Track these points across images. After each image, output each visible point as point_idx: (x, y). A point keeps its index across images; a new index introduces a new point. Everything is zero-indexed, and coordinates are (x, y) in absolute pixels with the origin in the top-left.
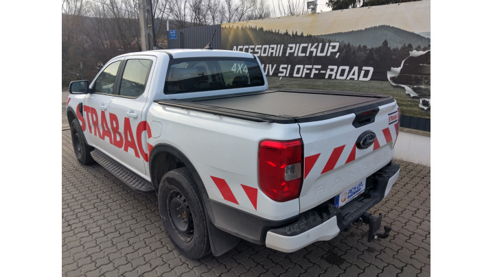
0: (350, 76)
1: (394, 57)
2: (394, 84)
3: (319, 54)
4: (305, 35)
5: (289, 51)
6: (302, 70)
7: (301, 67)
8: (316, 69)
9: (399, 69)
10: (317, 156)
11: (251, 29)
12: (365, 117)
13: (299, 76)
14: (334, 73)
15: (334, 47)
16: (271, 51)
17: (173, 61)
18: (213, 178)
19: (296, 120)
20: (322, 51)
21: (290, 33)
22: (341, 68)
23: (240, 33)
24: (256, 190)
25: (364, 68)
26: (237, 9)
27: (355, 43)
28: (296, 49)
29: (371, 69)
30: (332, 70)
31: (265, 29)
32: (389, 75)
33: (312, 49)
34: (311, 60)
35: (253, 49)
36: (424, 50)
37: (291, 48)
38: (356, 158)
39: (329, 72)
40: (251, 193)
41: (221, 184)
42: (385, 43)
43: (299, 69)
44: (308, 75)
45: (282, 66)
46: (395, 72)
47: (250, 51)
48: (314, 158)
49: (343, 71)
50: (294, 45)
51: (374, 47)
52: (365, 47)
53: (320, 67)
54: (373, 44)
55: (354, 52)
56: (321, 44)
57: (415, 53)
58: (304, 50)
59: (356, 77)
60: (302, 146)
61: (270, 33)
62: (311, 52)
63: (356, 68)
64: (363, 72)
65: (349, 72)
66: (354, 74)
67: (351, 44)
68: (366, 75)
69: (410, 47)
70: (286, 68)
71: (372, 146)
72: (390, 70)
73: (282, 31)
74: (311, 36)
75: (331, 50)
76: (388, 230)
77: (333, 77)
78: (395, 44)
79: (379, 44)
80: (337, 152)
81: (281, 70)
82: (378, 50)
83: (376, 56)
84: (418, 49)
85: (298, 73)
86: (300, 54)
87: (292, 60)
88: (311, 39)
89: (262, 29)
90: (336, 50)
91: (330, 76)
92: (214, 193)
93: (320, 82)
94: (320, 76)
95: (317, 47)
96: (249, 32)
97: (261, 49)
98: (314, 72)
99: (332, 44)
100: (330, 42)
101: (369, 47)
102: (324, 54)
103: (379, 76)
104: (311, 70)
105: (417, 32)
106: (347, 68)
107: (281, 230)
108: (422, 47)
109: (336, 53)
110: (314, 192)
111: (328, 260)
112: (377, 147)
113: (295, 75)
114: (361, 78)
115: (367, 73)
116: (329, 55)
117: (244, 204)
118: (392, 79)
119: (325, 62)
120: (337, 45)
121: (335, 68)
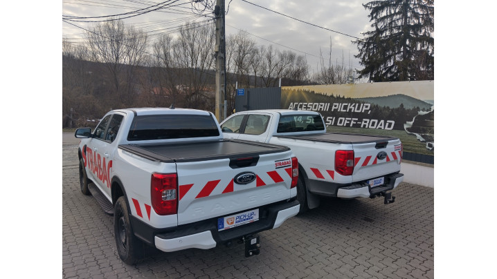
0: (379, 126)
1: (408, 115)
2: (409, 132)
3: (356, 111)
4: (346, 97)
5: (333, 108)
6: (344, 121)
7: (343, 119)
8: (354, 121)
9: (412, 123)
10: (360, 158)
11: (305, 92)
12: (381, 145)
13: (342, 125)
14: (367, 124)
15: (367, 107)
16: (320, 107)
17: (282, 117)
18: (312, 169)
19: (351, 143)
20: (358, 109)
21: (335, 96)
22: (372, 120)
23: (296, 94)
24: (333, 172)
25: (388, 121)
26: (276, 65)
27: (382, 105)
28: (339, 107)
29: (393, 122)
30: (366, 122)
31: (315, 92)
32: (405, 126)
33: (351, 107)
34: (350, 114)
35: (306, 105)
36: (427, 111)
37: (335, 106)
38: (377, 163)
39: (363, 123)
40: (331, 173)
41: (316, 171)
42: (402, 105)
43: (341, 121)
44: (348, 125)
45: (328, 118)
46: (409, 125)
47: (304, 106)
48: (358, 159)
49: (373, 123)
50: (338, 104)
51: (395, 108)
52: (388, 107)
53: (357, 119)
54: (394, 105)
55: (381, 111)
56: (357, 104)
57: (421, 113)
58: (345, 107)
59: (382, 127)
60: (354, 153)
61: (320, 95)
62: (350, 109)
63: (382, 121)
64: (387, 124)
65: (378, 123)
66: (381, 125)
67: (379, 105)
68: (389, 126)
69: (418, 109)
70: (332, 120)
71: (386, 159)
72: (406, 123)
73: (329, 94)
74: (350, 99)
75: (364, 108)
76: (394, 198)
77: (367, 127)
78: (409, 106)
79: (398, 106)
80: (368, 158)
81: (327, 120)
82: (397, 110)
83: (396, 113)
84: (423, 110)
85: (341, 122)
86: (342, 110)
87: (336, 114)
88: (350, 100)
89: (313, 92)
90: (368, 108)
91: (365, 126)
92: (311, 176)
93: (357, 130)
94: (357, 126)
95: (354, 106)
96: (303, 94)
97: (312, 105)
98: (352, 122)
100: (364, 103)
101: (391, 108)
102: (359, 111)
103: (399, 126)
104: (350, 121)
105: (422, 99)
106: (376, 121)
107: (345, 188)
108: (426, 109)
109: (368, 111)
110: (358, 175)
111: (365, 220)
112: (388, 160)
113: (338, 124)
114: (386, 128)
115: (390, 124)
116: (363, 111)
117: (327, 178)
118: (408, 129)
119: (361, 116)
120: (369, 105)
121: (368, 120)
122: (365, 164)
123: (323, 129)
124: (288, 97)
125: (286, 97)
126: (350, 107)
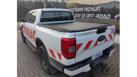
0: (103, 17)
1: (117, 11)
2: (117, 20)
3: (94, 11)
4: (90, 5)
5: (85, 10)
6: (89, 15)
7: (89, 14)
8: (93, 15)
10: (81, 44)
11: (74, 3)
12: (101, 30)
13: (88, 17)
14: (98, 16)
15: (98, 8)
16: (80, 10)
19: (74, 32)
20: (95, 10)
21: (85, 4)
22: (101, 15)
23: (71, 5)
24: (61, 55)
25: (108, 15)
27: (105, 7)
28: (87, 9)
29: (110, 15)
30: (98, 15)
32: (116, 17)
34: (91, 12)
35: (75, 9)
37: (86, 9)
38: (98, 44)
39: (97, 16)
40: (59, 55)
42: (115, 7)
43: (88, 15)
44: (90, 17)
45: (83, 14)
46: (117, 16)
47: (74, 10)
49: (101, 16)
50: (86, 8)
51: (111, 8)
52: (108, 8)
53: (94, 14)
54: (111, 7)
55: (105, 10)
56: (94, 8)
58: (90, 9)
59: (105, 18)
60: (76, 41)
61: (79, 4)
62: (92, 10)
63: (105, 15)
64: (107, 16)
65: (103, 16)
66: (104, 17)
68: (108, 17)
70: (84, 15)
72: (116, 15)
73: (83, 4)
74: (91, 5)
75: (97, 9)
76: (108, 69)
77: (98, 18)
79: (113, 7)
80: (90, 43)
82: (112, 9)
83: (111, 11)
85: (87, 16)
86: (88, 11)
87: (86, 13)
88: (91, 6)
89: (77, 3)
90: (99, 9)
91: (97, 17)
93: (94, 19)
94: (94, 17)
95: (93, 9)
96: (73, 4)
97: (77, 9)
98: (92, 16)
99: (98, 7)
100: (97, 7)
101: (109, 8)
103: (112, 17)
104: (91, 15)
106: (102, 15)
107: (68, 69)
109: (99, 10)
110: (81, 56)
113: (87, 17)
114: (107, 18)
115: (109, 16)
116: (97, 11)
118: (116, 18)
119: (96, 13)
120: (99, 7)
121: (99, 15)
122: (87, 47)
123: (73, 19)
124: (68, 6)
125: (67, 6)
126: (92, 9)
